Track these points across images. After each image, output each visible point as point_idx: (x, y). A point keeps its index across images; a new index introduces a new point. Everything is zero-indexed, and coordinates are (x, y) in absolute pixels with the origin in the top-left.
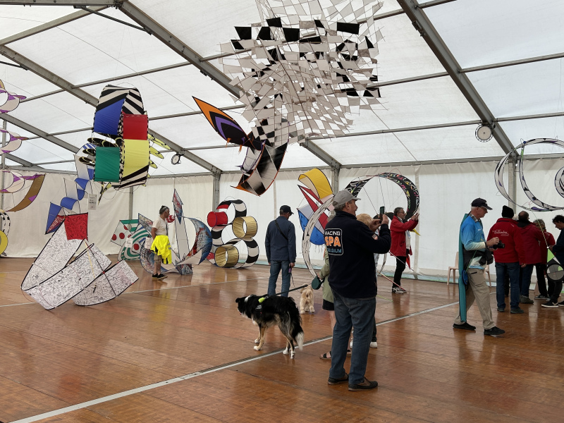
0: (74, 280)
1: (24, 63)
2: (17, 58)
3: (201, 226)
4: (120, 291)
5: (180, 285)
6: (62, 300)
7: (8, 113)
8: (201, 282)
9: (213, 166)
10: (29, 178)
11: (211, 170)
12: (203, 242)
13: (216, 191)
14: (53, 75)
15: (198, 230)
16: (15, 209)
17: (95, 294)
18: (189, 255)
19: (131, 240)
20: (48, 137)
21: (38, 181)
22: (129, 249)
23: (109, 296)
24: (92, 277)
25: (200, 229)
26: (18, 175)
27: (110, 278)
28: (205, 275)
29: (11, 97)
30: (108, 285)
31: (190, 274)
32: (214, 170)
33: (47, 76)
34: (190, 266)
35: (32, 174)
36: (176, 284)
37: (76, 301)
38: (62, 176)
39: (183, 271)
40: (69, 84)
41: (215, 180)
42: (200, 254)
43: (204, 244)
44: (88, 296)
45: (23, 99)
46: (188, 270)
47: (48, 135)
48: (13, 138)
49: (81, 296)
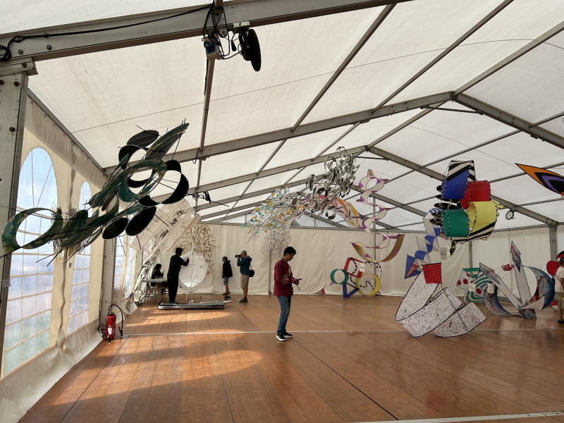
0: (433, 316)
1: (386, 156)
2: (381, 153)
3: (541, 275)
4: (471, 328)
5: (525, 327)
6: (426, 331)
7: (377, 193)
8: (545, 326)
9: (548, 219)
10: (394, 237)
11: (546, 222)
12: (546, 289)
13: (553, 242)
14: (406, 160)
15: (539, 278)
16: (384, 260)
17: (451, 329)
18: (531, 300)
19: (474, 286)
20: (403, 206)
21: (400, 239)
22: (472, 293)
23: (463, 332)
24: (447, 314)
25: (541, 277)
26: (386, 236)
27: (462, 316)
28: (549, 321)
29: (379, 181)
30: (461, 322)
31: (534, 318)
32: (550, 222)
33: (402, 162)
34: (533, 311)
35: (396, 234)
36: (520, 326)
37: (436, 332)
38: (415, 235)
39: (526, 316)
40: (417, 165)
41: (551, 232)
42: (542, 301)
43: (546, 291)
44: (445, 329)
45: (386, 181)
46: (532, 314)
47: (403, 205)
48: (381, 210)
49: (440, 329)
